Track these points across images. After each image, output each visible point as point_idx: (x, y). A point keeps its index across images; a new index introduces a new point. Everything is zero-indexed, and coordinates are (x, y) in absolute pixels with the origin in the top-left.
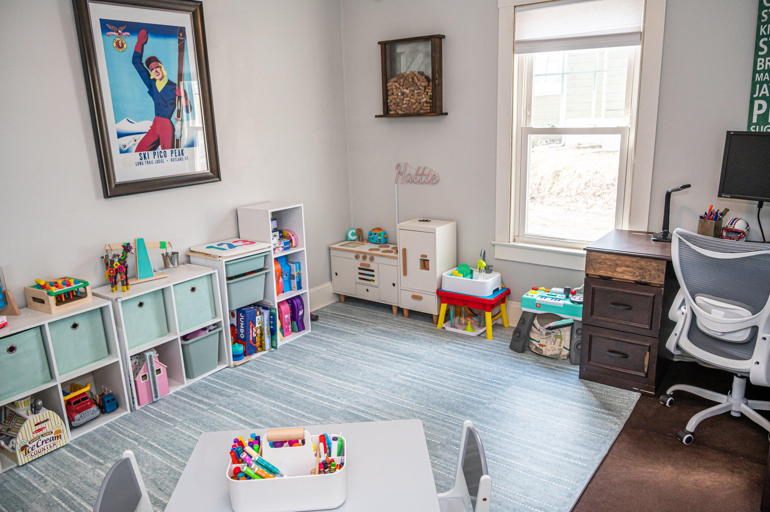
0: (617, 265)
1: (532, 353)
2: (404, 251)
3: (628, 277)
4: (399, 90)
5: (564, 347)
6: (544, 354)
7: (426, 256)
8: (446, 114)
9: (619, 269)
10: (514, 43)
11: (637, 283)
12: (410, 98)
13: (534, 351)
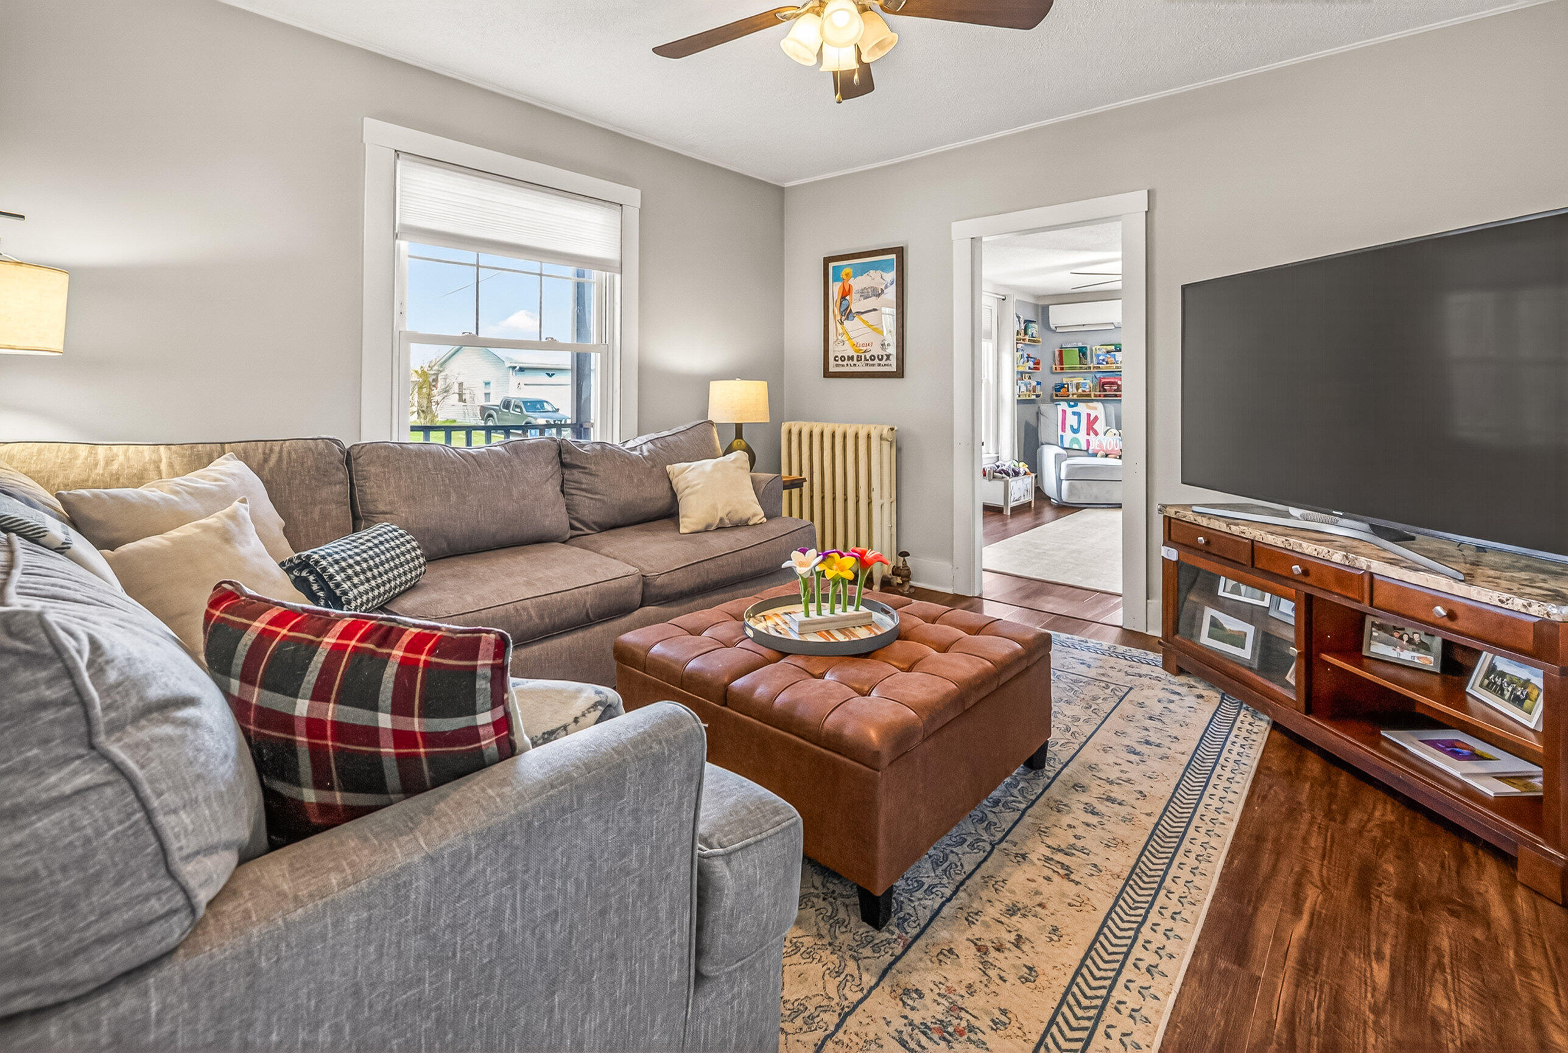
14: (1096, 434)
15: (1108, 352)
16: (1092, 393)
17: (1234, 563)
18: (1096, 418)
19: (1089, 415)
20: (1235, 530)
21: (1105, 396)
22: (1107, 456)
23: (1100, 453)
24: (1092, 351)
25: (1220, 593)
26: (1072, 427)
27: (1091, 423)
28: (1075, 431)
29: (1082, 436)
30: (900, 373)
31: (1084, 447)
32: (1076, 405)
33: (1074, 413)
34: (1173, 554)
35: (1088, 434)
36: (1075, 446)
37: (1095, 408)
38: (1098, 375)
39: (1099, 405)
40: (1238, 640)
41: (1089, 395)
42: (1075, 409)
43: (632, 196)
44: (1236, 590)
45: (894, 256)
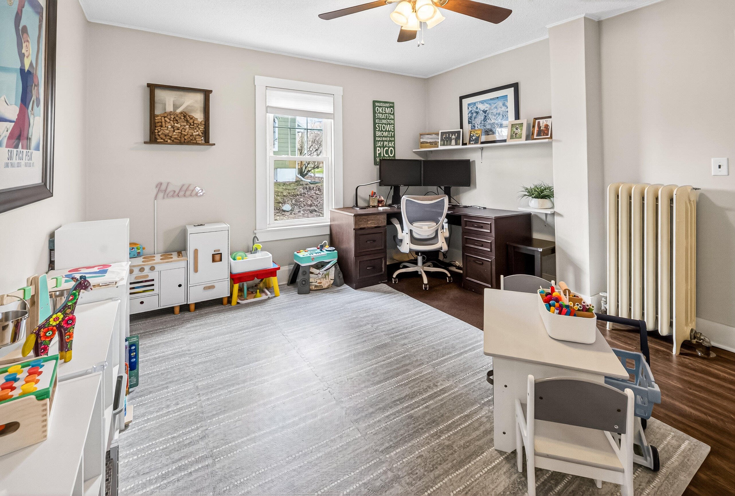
0: (368, 221)
1: (315, 292)
2: (196, 251)
3: (373, 226)
4: (170, 124)
5: (331, 279)
6: (324, 287)
7: (219, 250)
8: (214, 144)
9: (369, 223)
10: (267, 107)
11: (376, 227)
12: (181, 131)
13: (316, 289)
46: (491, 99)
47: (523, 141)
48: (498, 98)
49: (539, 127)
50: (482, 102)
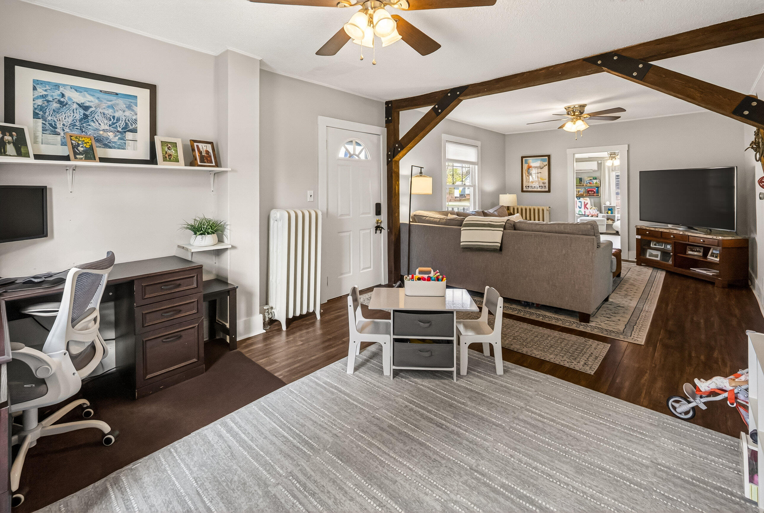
14: (587, 209)
15: (591, 180)
16: (584, 194)
17: (656, 237)
18: (587, 203)
19: (585, 202)
20: (657, 230)
21: (589, 195)
22: (592, 216)
23: (590, 216)
24: (584, 179)
25: (651, 246)
26: (579, 207)
27: (585, 206)
28: (580, 208)
29: (583, 210)
30: (549, 191)
31: (584, 214)
32: (580, 199)
33: (579, 202)
34: (639, 237)
35: (585, 209)
36: (580, 213)
37: (586, 200)
38: (587, 188)
39: (588, 199)
40: (656, 256)
41: (583, 195)
42: (579, 200)
43: (479, 143)
44: (655, 245)
45: (547, 158)
46: (101, 91)
47: (181, 166)
48: (117, 94)
49: (200, 153)
50: (77, 89)
